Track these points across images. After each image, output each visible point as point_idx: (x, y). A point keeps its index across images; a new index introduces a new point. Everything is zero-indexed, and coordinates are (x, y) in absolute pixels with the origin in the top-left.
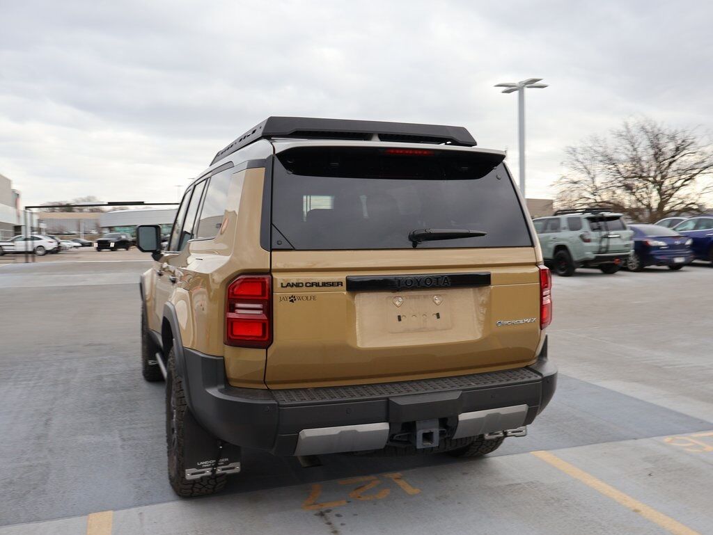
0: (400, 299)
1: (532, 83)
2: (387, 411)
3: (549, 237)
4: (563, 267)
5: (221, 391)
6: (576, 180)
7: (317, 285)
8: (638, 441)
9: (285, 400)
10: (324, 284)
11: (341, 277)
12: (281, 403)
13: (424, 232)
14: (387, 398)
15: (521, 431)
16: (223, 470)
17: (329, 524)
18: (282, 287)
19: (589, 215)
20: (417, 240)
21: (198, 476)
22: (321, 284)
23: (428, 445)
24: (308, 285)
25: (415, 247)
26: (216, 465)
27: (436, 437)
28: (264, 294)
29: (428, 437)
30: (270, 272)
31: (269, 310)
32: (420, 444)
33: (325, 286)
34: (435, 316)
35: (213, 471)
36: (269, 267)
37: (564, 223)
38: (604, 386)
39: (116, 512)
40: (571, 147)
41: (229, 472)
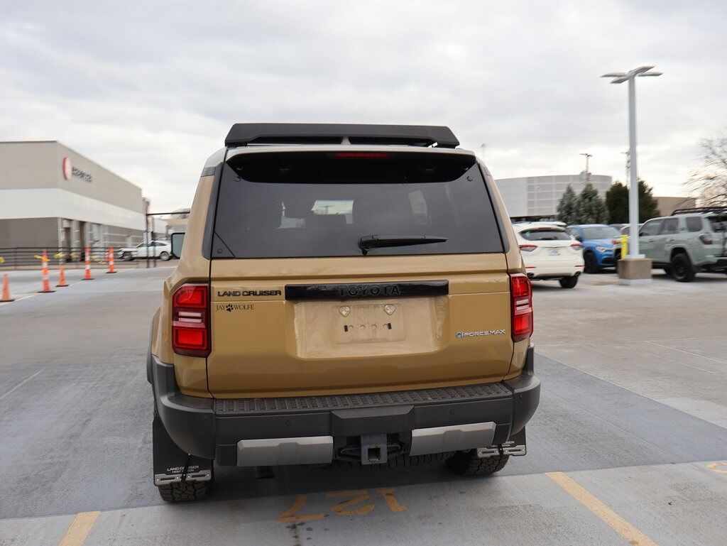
0: (348, 309)
1: (643, 71)
2: (330, 425)
3: (666, 238)
4: (681, 272)
5: (170, 399)
6: (712, 175)
7: (254, 293)
8: (675, 466)
9: (222, 410)
10: (262, 293)
11: (281, 285)
12: (217, 413)
13: (371, 239)
14: (330, 411)
15: (520, 450)
16: (193, 477)
17: (296, 537)
18: (219, 295)
19: (710, 214)
20: (368, 247)
21: (168, 482)
22: (258, 293)
23: (375, 460)
24: (245, 293)
25: (365, 254)
26: (186, 472)
27: (384, 453)
28: (202, 304)
29: (375, 452)
30: (209, 280)
31: (207, 319)
32: (365, 460)
33: (262, 295)
34: (386, 327)
35: (183, 478)
36: (208, 276)
37: (682, 224)
38: (667, 404)
39: (103, 513)
40: (706, 139)
41: (198, 479)
